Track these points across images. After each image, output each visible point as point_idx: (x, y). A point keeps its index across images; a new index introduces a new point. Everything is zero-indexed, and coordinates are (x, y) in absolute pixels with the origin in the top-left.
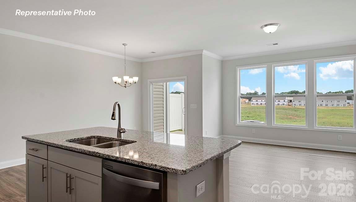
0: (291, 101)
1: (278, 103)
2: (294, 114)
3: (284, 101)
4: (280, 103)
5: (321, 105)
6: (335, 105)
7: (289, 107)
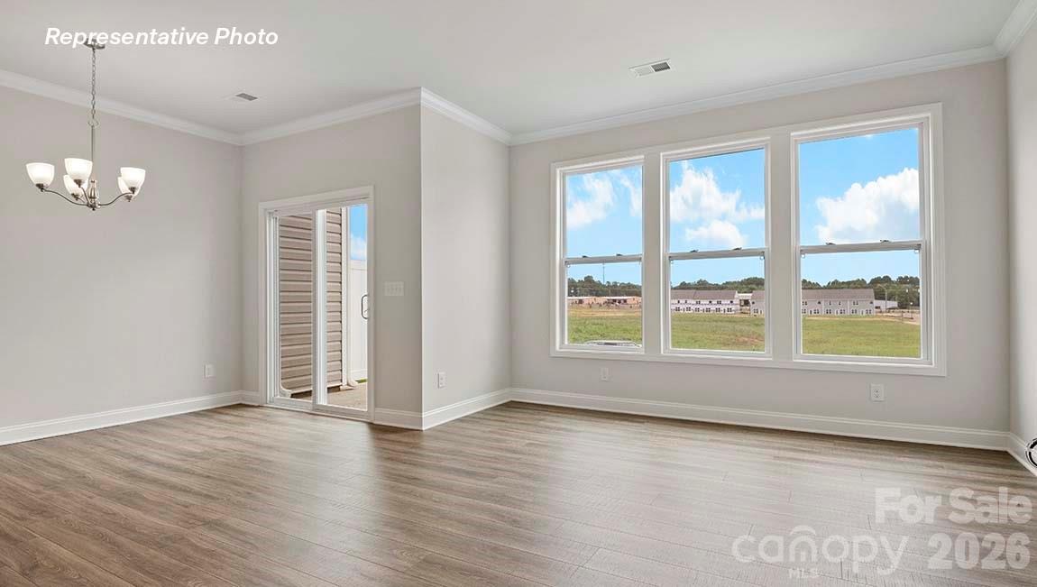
0: (746, 302)
1: (718, 307)
2: (754, 333)
3: (732, 302)
4: (722, 308)
5: (817, 312)
6: (848, 312)
7: (743, 316)
